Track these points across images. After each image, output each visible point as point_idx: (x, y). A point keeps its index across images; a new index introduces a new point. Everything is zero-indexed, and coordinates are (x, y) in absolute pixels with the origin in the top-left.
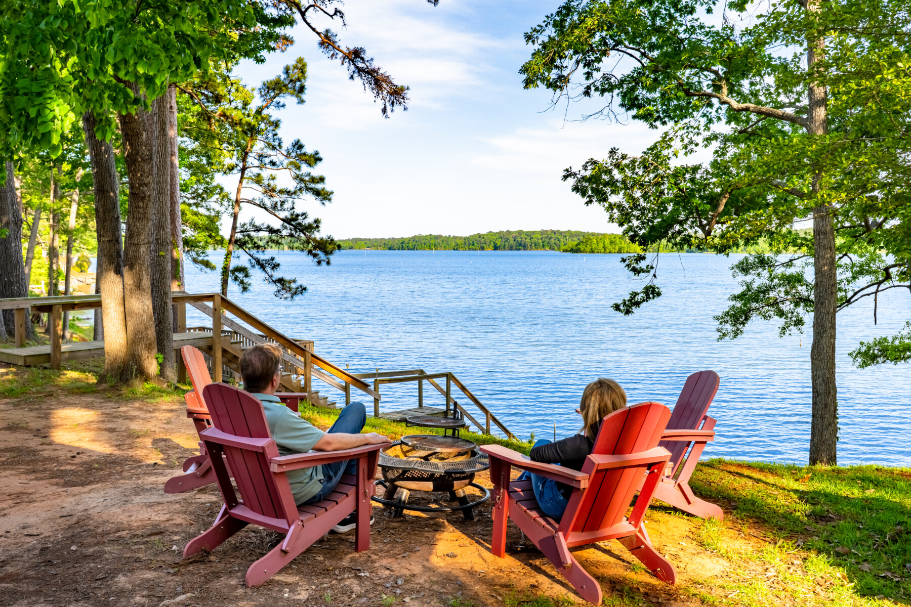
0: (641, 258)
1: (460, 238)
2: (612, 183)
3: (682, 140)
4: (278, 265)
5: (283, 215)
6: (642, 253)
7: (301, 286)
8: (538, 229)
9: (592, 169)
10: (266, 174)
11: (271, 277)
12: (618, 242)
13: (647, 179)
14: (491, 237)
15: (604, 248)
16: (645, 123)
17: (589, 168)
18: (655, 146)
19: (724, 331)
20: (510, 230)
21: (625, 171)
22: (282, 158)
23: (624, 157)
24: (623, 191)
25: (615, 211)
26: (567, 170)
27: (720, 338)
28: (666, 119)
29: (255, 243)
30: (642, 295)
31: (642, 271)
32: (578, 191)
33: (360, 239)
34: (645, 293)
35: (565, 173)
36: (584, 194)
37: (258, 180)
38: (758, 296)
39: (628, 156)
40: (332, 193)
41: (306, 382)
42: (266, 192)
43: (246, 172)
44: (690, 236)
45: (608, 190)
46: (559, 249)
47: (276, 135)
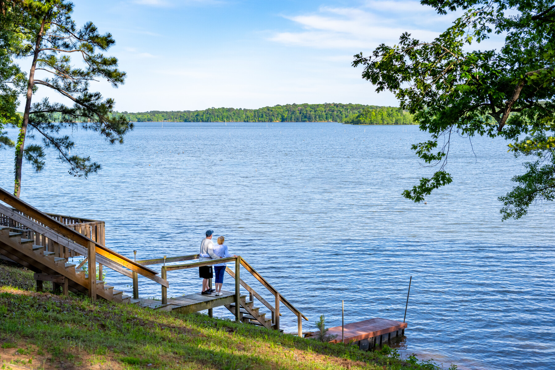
0: (433, 145)
1: (251, 111)
2: (404, 70)
3: (475, 26)
4: (72, 144)
5: (76, 95)
6: (433, 140)
7: (95, 164)
8: (322, 103)
9: (382, 55)
10: (59, 56)
11: (65, 155)
12: (395, 114)
13: (438, 65)
14: (278, 110)
15: (383, 119)
16: (434, 9)
17: (380, 54)
18: (448, 33)
19: (508, 211)
20: (296, 103)
21: (416, 58)
22: (74, 40)
23: (415, 43)
24: (414, 78)
25: (407, 97)
26: (357, 56)
27: (505, 218)
28: (455, 5)
29: (49, 123)
30: (432, 181)
31: (432, 158)
32: (368, 78)
33: (158, 112)
34: (435, 179)
35: (355, 59)
36: (374, 81)
37: (51, 61)
38: (541, 177)
39: (420, 42)
40: (124, 74)
41: (90, 273)
42: (59, 73)
43: (39, 54)
44: (481, 122)
45: (400, 76)
46: (341, 121)
47: (69, 18)
